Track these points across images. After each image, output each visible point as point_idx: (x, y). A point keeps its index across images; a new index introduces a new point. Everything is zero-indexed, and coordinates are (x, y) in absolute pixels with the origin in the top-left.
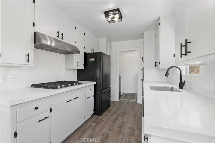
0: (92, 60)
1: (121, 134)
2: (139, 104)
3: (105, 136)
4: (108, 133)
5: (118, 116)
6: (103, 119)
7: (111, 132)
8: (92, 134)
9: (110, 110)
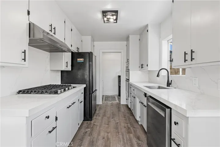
0: (80, 60)
1: (120, 133)
2: (123, 105)
3: (106, 139)
4: (107, 136)
5: (109, 118)
6: (96, 124)
7: (109, 134)
8: (91, 140)
9: (98, 113)
